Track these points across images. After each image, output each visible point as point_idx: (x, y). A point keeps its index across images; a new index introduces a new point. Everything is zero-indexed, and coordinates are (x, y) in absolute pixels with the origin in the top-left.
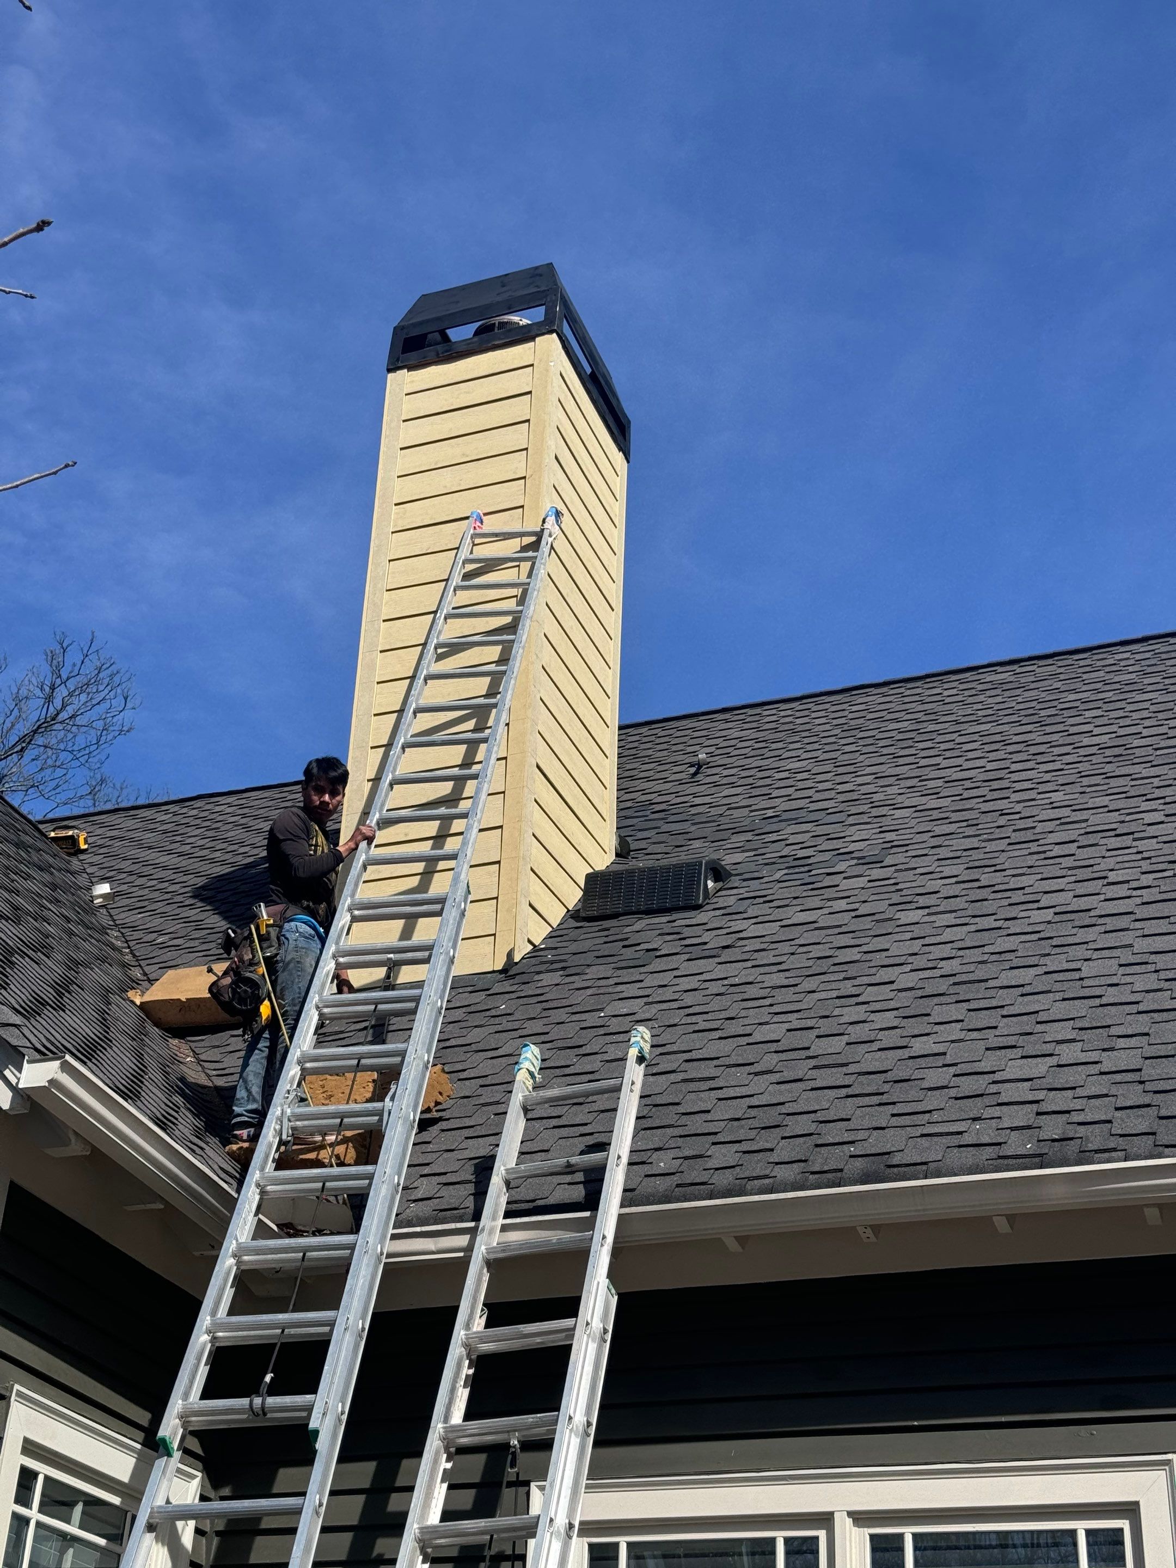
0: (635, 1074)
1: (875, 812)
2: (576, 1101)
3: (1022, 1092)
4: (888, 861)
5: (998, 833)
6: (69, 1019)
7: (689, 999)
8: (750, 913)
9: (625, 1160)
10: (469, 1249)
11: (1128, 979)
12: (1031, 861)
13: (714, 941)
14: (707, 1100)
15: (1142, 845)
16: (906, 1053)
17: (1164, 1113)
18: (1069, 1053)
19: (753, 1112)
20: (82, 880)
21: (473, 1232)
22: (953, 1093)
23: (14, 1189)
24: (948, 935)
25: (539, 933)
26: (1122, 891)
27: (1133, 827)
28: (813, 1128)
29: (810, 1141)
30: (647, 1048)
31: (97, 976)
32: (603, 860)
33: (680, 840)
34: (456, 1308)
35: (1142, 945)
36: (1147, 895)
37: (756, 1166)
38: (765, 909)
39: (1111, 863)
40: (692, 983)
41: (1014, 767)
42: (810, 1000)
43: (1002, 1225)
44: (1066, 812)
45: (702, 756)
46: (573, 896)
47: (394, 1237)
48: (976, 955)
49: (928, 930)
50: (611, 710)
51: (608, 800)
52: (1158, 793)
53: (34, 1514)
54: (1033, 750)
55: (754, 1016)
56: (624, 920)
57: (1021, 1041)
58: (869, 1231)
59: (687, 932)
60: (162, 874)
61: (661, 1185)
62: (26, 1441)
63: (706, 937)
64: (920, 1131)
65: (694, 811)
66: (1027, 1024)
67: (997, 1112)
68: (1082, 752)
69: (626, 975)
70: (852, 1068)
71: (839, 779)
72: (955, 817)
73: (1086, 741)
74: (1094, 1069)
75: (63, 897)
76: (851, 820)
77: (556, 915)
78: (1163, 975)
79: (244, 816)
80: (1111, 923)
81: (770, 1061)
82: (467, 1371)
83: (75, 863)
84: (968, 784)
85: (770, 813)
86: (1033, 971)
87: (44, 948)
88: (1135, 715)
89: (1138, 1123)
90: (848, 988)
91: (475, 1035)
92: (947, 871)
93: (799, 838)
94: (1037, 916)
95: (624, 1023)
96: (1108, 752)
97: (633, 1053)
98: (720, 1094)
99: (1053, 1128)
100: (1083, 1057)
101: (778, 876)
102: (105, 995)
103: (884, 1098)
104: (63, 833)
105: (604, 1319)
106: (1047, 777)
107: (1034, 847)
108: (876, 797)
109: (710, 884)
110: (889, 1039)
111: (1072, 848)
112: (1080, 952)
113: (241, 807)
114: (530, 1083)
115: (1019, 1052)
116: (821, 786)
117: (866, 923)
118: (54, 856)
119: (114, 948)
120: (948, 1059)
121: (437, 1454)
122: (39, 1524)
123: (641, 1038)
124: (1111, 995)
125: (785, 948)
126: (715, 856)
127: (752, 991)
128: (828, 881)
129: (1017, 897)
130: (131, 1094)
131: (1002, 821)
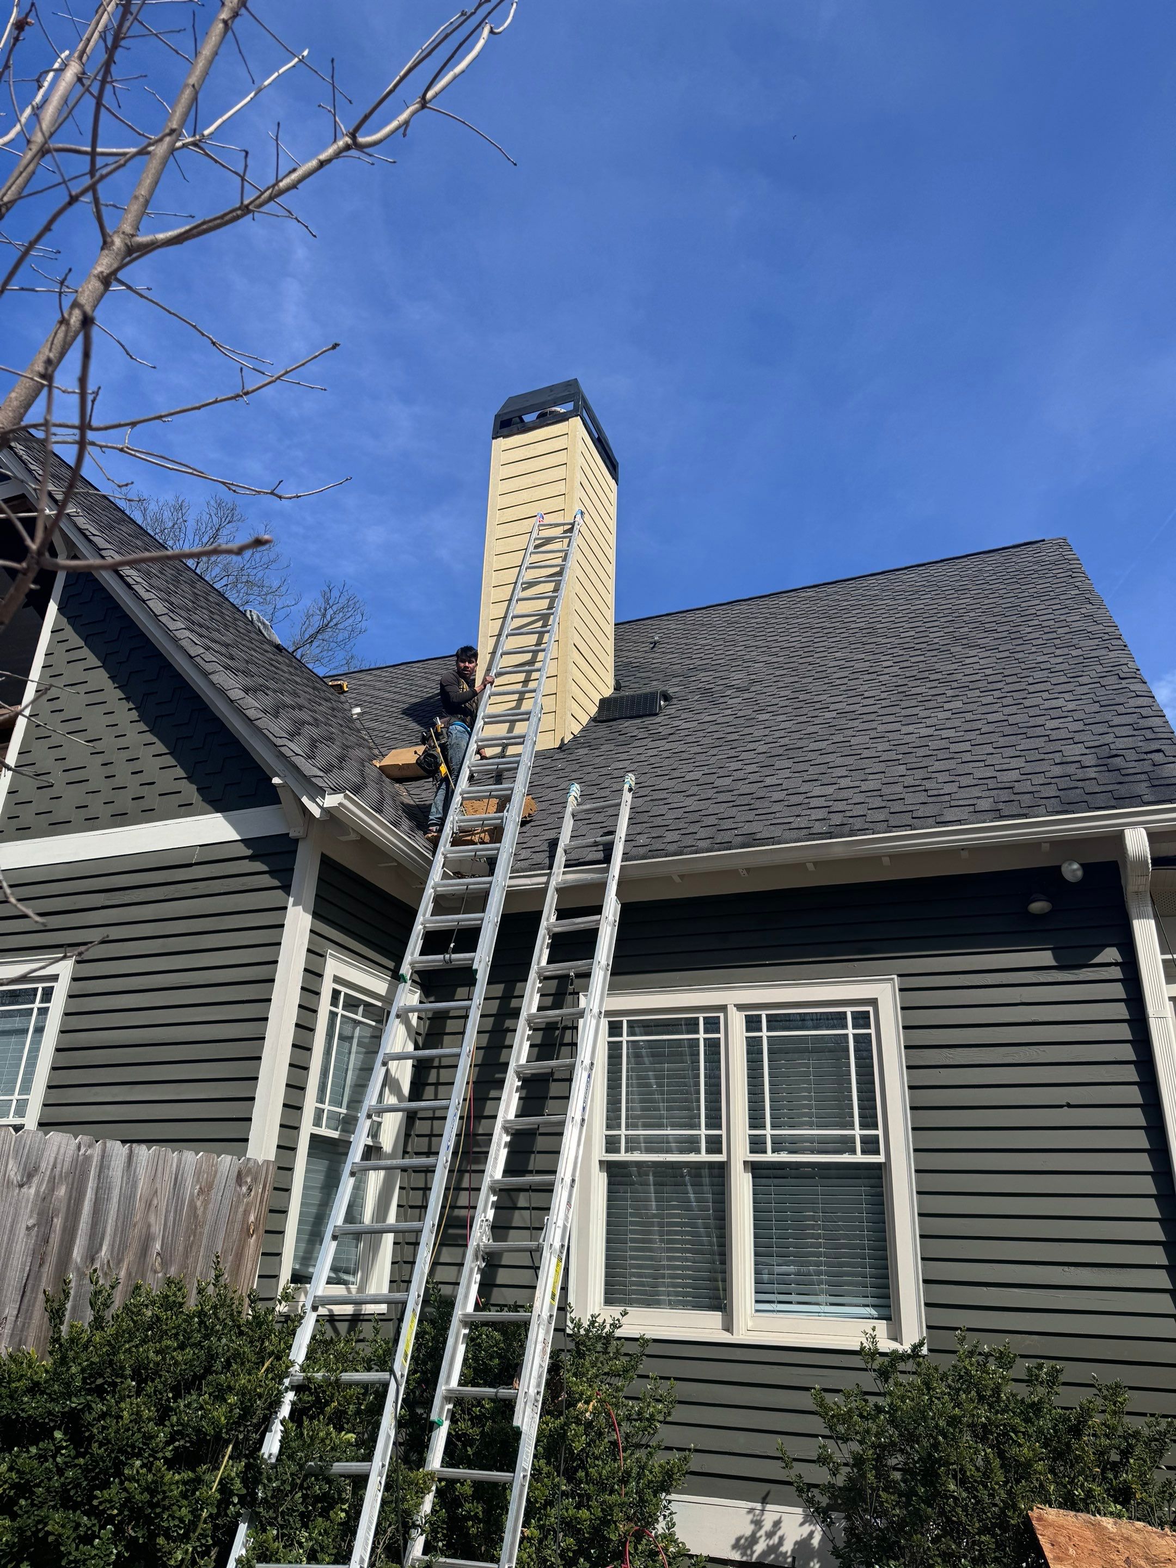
0: (627, 797)
1: (745, 665)
2: (597, 811)
3: (821, 802)
4: (753, 689)
5: (808, 674)
6: (345, 773)
7: (653, 760)
8: (683, 717)
9: (623, 839)
10: (547, 883)
11: (874, 745)
12: (825, 687)
13: (664, 731)
14: (663, 809)
15: (881, 678)
16: (762, 784)
17: (892, 810)
18: (844, 783)
19: (686, 815)
20: (346, 706)
21: (549, 875)
22: (786, 803)
23: (323, 855)
24: (783, 725)
25: (577, 729)
26: (871, 701)
27: (877, 669)
28: (716, 822)
29: (715, 829)
30: (633, 784)
31: (358, 753)
32: (608, 692)
33: (646, 681)
34: (542, 911)
35: (881, 728)
36: (884, 703)
37: (689, 841)
38: (690, 715)
39: (866, 687)
40: (655, 752)
41: (816, 640)
42: (713, 760)
43: (811, 867)
44: (843, 662)
45: (656, 638)
46: (593, 710)
47: (511, 878)
48: (797, 735)
49: (772, 723)
50: (610, 615)
51: (610, 662)
52: (890, 651)
53: (340, 1011)
54: (826, 631)
55: (686, 768)
56: (619, 722)
57: (820, 777)
58: (745, 872)
59: (651, 727)
60: (387, 703)
61: (642, 851)
62: (335, 976)
63: (661, 729)
64: (770, 822)
65: (653, 666)
66: (823, 769)
67: (808, 812)
68: (851, 631)
69: (621, 749)
70: (735, 793)
71: (726, 649)
72: (786, 666)
73: (853, 626)
74: (857, 790)
75: (339, 714)
76: (733, 669)
77: (585, 720)
78: (892, 743)
79: (426, 673)
80: (866, 718)
81: (694, 789)
82: (548, 941)
83: (342, 698)
84: (792, 649)
85: (692, 666)
86: (826, 742)
87: (331, 739)
88: (878, 612)
89: (880, 815)
90: (732, 753)
91: (546, 780)
92: (782, 694)
93: (707, 679)
94: (828, 715)
95: (621, 773)
96: (864, 631)
97: (626, 786)
98: (669, 806)
99: (837, 819)
100: (852, 784)
101: (696, 698)
102: (362, 762)
103: (752, 807)
104: (336, 683)
105: (615, 915)
106: (833, 645)
107: (826, 681)
108: (745, 657)
109: (662, 703)
110: (753, 778)
111: (846, 680)
112: (850, 732)
113: (424, 668)
114: (575, 802)
115: (819, 783)
116: (717, 652)
117: (742, 721)
118: (332, 694)
119: (364, 740)
120: (784, 787)
121: (535, 979)
122: (342, 1015)
123: (630, 779)
124: (866, 753)
125: (701, 734)
126: (664, 689)
127: (684, 756)
128: (722, 700)
129: (818, 706)
130: (379, 811)
131: (810, 668)
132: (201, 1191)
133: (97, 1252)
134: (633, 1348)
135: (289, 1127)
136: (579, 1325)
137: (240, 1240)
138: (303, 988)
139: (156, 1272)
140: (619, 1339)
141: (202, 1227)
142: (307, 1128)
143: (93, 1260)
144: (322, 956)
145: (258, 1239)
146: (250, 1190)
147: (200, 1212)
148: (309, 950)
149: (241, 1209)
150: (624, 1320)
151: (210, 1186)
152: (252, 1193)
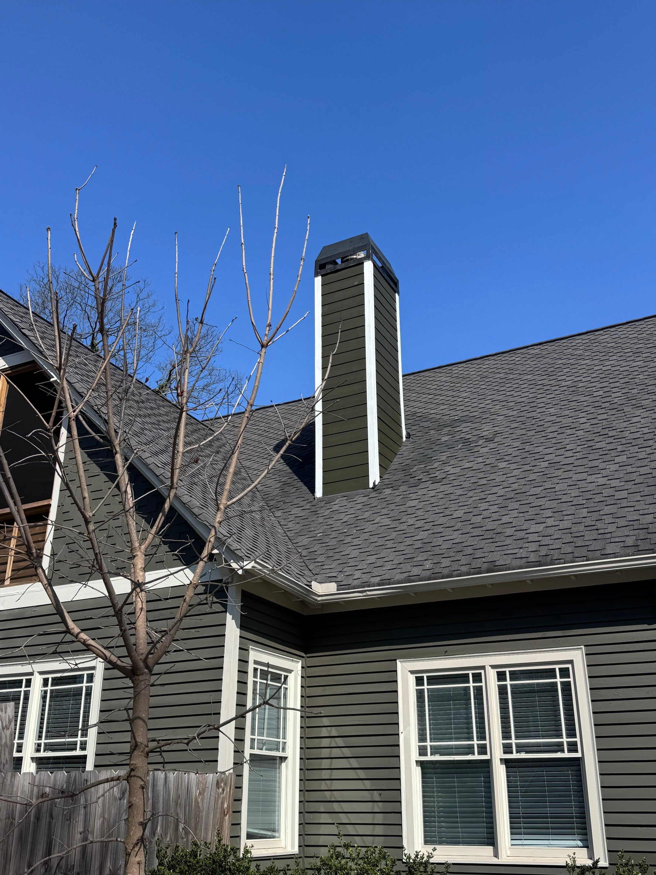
17: (576, 545)
23: (242, 591)
28: (472, 552)
53: (259, 679)
61: (428, 573)
62: (255, 660)
103: (494, 540)
120: (513, 525)
122: (260, 682)
132: (200, 793)
133: (156, 830)
134: (442, 869)
135: (238, 752)
136: (409, 858)
137: (221, 818)
138: (239, 671)
139: (183, 838)
140: (433, 864)
141: (202, 812)
142: (247, 752)
143: (154, 834)
144: (247, 650)
145: (229, 817)
146: (223, 790)
147: (200, 805)
148: (240, 648)
149: (220, 801)
150: (434, 853)
151: (204, 791)
152: (225, 792)
